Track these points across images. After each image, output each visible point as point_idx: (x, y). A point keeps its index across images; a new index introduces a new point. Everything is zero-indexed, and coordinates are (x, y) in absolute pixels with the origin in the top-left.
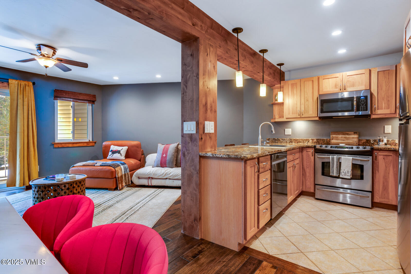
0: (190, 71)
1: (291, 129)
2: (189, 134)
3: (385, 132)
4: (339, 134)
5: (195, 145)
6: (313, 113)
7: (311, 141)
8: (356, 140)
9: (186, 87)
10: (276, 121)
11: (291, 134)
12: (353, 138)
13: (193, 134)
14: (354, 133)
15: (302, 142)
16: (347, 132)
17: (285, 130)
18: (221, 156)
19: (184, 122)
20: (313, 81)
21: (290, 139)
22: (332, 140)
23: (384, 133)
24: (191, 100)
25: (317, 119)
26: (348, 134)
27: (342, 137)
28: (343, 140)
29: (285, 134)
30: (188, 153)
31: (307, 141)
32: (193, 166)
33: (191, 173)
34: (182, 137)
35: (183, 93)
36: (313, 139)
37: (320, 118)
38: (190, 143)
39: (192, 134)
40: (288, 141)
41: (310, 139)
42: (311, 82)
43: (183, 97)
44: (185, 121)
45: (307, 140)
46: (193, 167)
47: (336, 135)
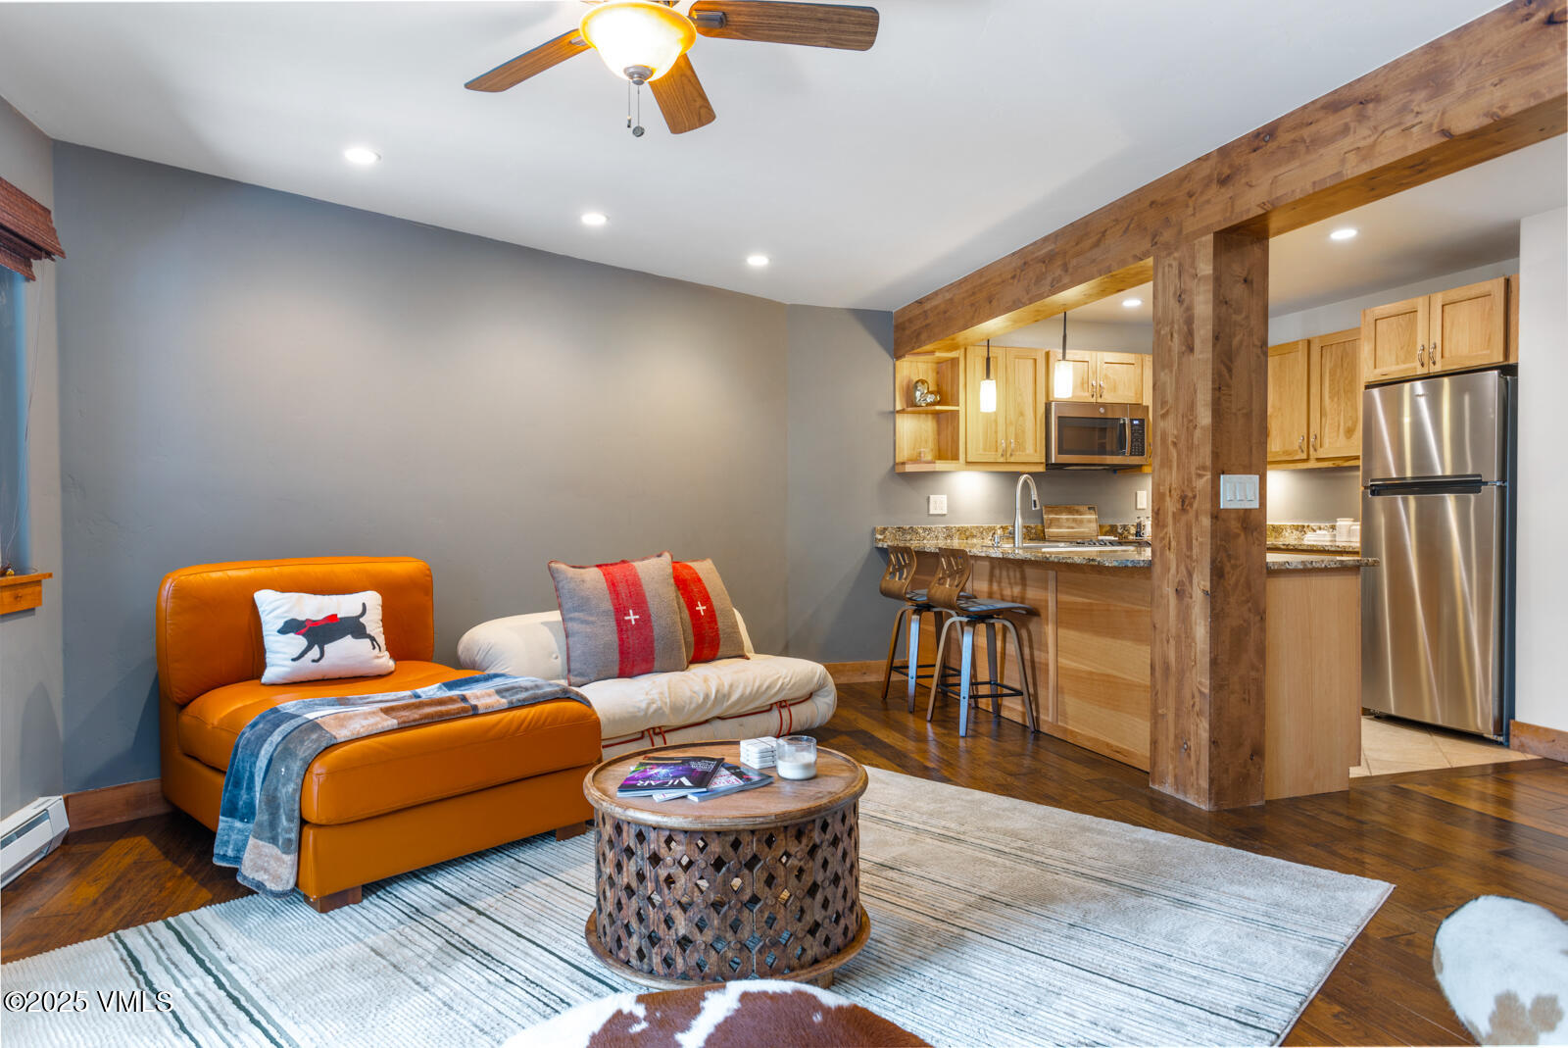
0: (1241, 326)
1: (945, 497)
2: (1237, 510)
3: (1139, 507)
4: (1061, 513)
5: (1257, 542)
6: (1036, 451)
7: (999, 532)
8: (1094, 526)
9: (1230, 370)
10: (907, 470)
11: (944, 511)
12: (1090, 521)
13: (1250, 510)
14: (1089, 508)
15: (979, 535)
16: (1077, 507)
17: (929, 498)
18: (1323, 566)
19: (1222, 476)
20: (1035, 360)
21: (947, 528)
22: (1049, 527)
23: (1136, 509)
24: (1244, 411)
25: (1041, 469)
26: (1078, 512)
27: (1068, 519)
28: (1073, 528)
29: (931, 513)
30: (1234, 567)
31: (991, 534)
32: (1248, 601)
33: (1242, 622)
34: (1214, 521)
35: (1217, 386)
36: (1004, 525)
37: (1049, 465)
38: (1242, 536)
39: (1246, 510)
40: (941, 535)
41: (999, 526)
42: (1032, 361)
43: (1219, 398)
44: (1223, 473)
45: (990, 529)
46: (1250, 604)
47: (1056, 514)
